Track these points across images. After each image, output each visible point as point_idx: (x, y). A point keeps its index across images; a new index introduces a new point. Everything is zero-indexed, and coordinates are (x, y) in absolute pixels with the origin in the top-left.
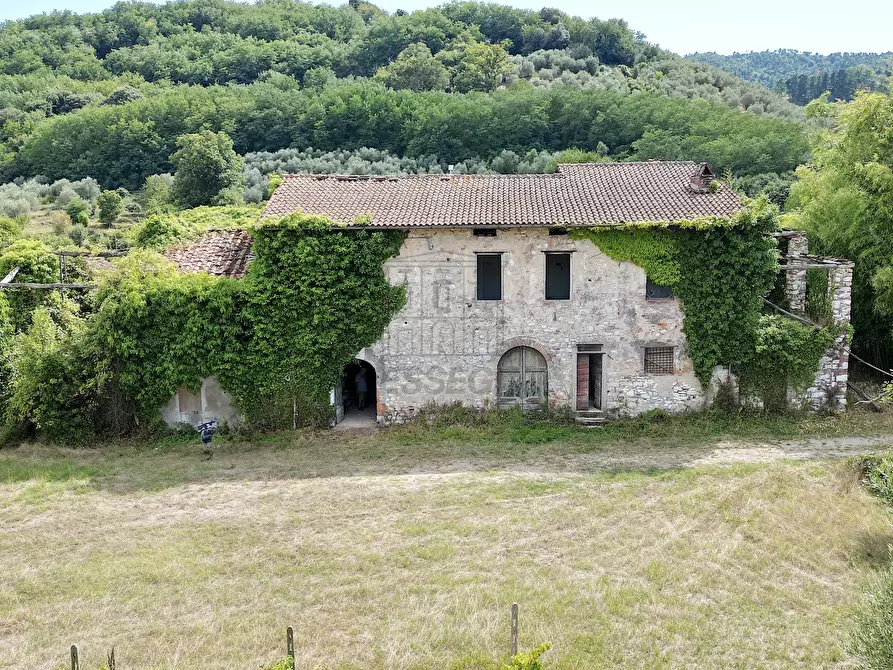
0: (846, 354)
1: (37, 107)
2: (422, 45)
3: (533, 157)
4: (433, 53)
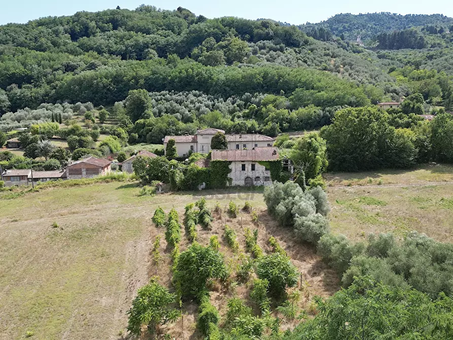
1: (59, 69)
2: (212, 38)
3: (257, 95)
4: (217, 42)
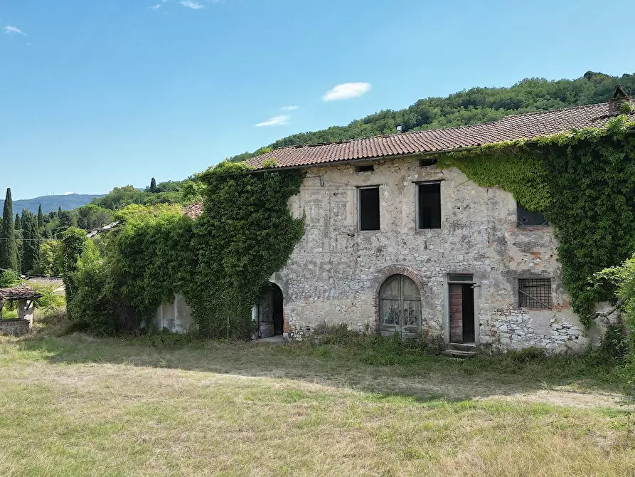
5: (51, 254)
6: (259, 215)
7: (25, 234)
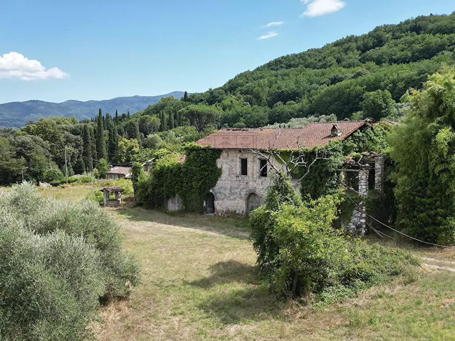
0: (364, 210)
1: (325, 83)
5: (125, 147)
6: (204, 166)
7: (110, 135)
